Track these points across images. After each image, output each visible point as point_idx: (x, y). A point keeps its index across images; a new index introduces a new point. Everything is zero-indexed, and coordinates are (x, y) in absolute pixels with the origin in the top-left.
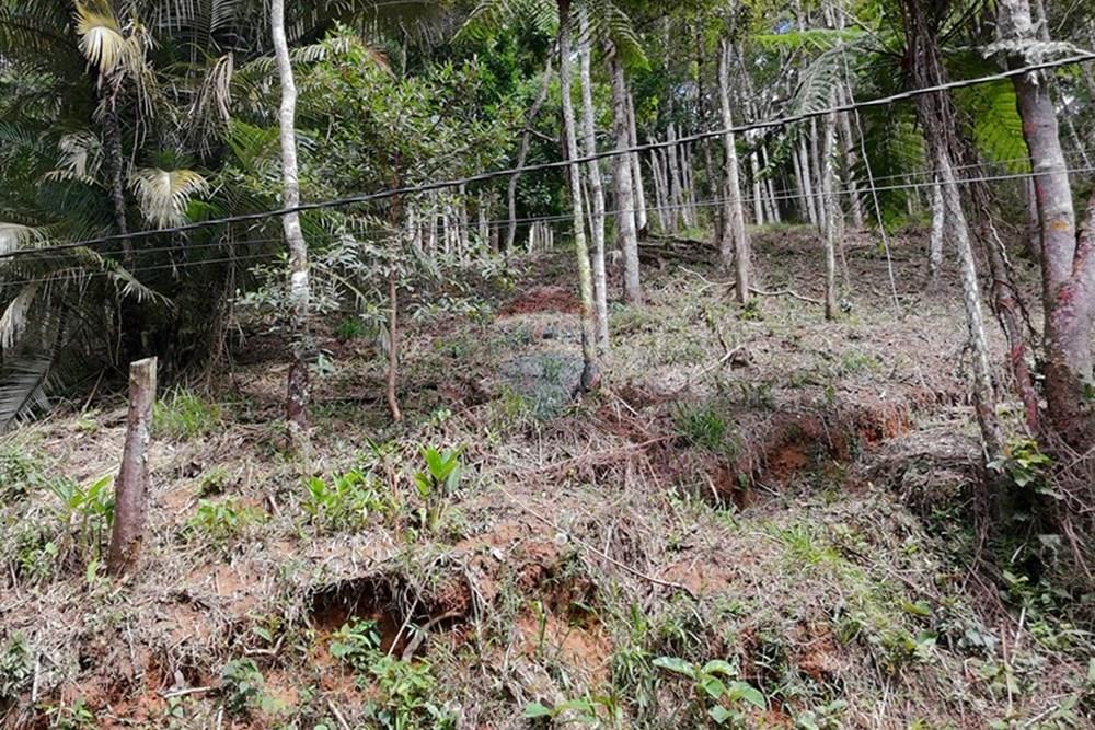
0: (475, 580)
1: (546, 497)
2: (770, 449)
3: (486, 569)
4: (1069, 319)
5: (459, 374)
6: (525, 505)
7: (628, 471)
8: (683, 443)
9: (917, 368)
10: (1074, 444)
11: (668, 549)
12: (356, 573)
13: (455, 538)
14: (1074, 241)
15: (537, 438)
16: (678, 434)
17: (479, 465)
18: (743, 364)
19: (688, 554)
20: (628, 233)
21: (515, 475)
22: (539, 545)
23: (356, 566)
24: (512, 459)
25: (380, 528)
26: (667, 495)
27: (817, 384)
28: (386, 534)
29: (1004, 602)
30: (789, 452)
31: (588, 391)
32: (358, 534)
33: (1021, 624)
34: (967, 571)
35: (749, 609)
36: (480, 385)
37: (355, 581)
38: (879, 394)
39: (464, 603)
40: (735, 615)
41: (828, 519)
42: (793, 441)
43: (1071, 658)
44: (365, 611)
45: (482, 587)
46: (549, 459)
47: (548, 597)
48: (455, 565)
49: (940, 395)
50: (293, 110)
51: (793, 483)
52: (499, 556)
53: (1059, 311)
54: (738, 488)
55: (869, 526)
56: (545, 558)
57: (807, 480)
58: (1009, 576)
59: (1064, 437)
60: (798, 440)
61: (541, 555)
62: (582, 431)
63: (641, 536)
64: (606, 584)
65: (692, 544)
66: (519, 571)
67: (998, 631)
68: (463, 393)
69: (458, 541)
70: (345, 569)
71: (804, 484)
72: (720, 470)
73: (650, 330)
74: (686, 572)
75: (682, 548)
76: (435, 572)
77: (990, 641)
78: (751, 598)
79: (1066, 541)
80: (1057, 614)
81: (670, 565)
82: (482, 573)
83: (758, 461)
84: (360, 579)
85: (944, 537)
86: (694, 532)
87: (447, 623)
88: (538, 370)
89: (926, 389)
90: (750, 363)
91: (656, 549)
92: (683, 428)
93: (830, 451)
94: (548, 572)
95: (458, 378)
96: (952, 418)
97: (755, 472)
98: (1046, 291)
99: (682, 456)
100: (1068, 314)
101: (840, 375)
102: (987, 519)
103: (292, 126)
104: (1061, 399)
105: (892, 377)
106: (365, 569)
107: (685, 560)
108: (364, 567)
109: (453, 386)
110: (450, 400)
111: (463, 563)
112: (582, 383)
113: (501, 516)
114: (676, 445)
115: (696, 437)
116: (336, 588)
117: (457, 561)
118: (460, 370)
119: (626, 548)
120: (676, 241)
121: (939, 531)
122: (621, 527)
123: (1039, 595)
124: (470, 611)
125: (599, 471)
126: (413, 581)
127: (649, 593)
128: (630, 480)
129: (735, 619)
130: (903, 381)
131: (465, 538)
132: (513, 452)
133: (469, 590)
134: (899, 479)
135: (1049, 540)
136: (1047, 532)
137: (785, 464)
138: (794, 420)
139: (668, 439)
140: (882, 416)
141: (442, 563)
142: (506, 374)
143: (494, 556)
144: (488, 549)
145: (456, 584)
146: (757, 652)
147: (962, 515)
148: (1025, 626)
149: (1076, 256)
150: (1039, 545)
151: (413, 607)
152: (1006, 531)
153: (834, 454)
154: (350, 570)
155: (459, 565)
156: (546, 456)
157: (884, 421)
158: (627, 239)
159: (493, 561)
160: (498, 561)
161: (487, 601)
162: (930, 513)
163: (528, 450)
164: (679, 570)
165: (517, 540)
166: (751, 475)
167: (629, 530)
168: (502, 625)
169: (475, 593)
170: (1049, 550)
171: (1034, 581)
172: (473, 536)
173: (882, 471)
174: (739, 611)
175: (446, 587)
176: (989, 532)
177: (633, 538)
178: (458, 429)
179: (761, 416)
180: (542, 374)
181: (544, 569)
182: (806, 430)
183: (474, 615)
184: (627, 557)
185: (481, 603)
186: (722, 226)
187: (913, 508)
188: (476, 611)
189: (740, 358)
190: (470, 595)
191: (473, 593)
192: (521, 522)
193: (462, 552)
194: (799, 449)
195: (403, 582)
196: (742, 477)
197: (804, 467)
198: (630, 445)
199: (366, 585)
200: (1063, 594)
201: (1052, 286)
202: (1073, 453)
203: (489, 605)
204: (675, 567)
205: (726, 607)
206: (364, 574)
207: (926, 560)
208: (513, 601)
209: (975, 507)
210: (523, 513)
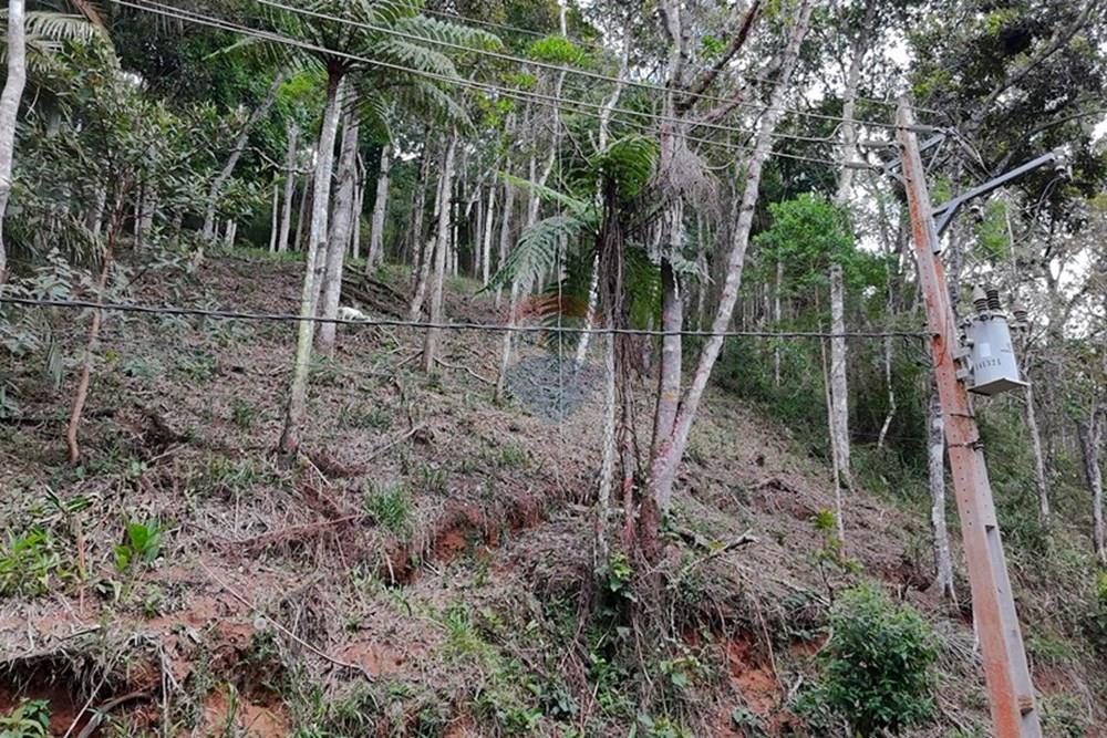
0: (168, 662)
1: (243, 573)
2: (439, 531)
3: (181, 650)
4: (663, 467)
5: (140, 402)
6: (223, 582)
7: (320, 546)
8: (370, 522)
9: (555, 467)
10: (649, 559)
11: (348, 628)
12: (32, 650)
13: (150, 614)
14: (675, 409)
15: (234, 503)
16: (366, 514)
17: (177, 532)
18: (424, 441)
19: (367, 635)
20: (334, 278)
21: (211, 545)
22: (235, 625)
23: (32, 642)
24: (208, 524)
25: (61, 596)
26: (352, 573)
27: (482, 472)
28: (68, 606)
29: (586, 676)
30: (453, 535)
31: (285, 453)
32: (34, 603)
33: (594, 695)
34: (567, 650)
35: (414, 691)
36: (163, 420)
37: (31, 659)
38: (527, 489)
39: (152, 684)
40: (402, 696)
41: (477, 602)
42: (458, 525)
43: (620, 722)
44: (36, 691)
45: (174, 669)
46: (244, 527)
47: (237, 677)
48: (149, 645)
49: (567, 493)
50: (18, 100)
51: (452, 564)
52: (195, 636)
53: (658, 459)
54: (409, 567)
55: (506, 609)
56: (240, 640)
57: (463, 562)
58: (593, 657)
59: (645, 553)
60: (462, 526)
61: (236, 636)
62: (280, 502)
63: (326, 615)
64: (293, 665)
65: (371, 625)
66: (215, 652)
67: (579, 700)
68: (143, 426)
69: (153, 617)
70: (19, 645)
71: (461, 565)
72: (398, 551)
73: (342, 385)
74: (363, 653)
75: (360, 628)
76: (127, 652)
77: (573, 709)
78: (417, 682)
79: (633, 633)
80: (617, 687)
81: (349, 645)
82: (176, 654)
83: (429, 543)
84: (38, 657)
85: (555, 622)
86: (373, 614)
87: (130, 704)
88: (227, 412)
89: (559, 487)
90: (431, 442)
91: (337, 627)
92: (372, 508)
93: (484, 537)
94: (241, 654)
95: (137, 406)
96: (573, 515)
97: (424, 552)
98: (653, 442)
99: (367, 534)
100: (664, 463)
101: (500, 465)
102: (586, 610)
103: (14, 119)
104: (648, 524)
105: (538, 472)
106: (43, 646)
107: (363, 640)
108: (42, 642)
109: (131, 416)
110: (127, 433)
111: (159, 644)
112: (281, 445)
113: (199, 593)
114: (363, 523)
115: (382, 518)
116: (7, 667)
117: (153, 642)
118: (139, 396)
119: (311, 625)
120: (370, 282)
121: (553, 616)
122: (309, 604)
123: (610, 672)
124: (158, 692)
125: (293, 544)
126: (101, 660)
127: (327, 671)
128: (321, 556)
129: (401, 700)
130: (545, 478)
131: (160, 615)
132: (209, 516)
133: (160, 671)
134: (531, 569)
135: (623, 631)
136: (622, 625)
137: (448, 546)
138: (462, 508)
139: (358, 516)
140: (526, 509)
141: (136, 643)
142: (194, 412)
143: (189, 636)
144: (184, 629)
145: (147, 665)
146: (415, 730)
147: (571, 605)
148: (597, 696)
149: (676, 421)
150: (616, 635)
151: (98, 689)
152: (598, 622)
153: (487, 539)
154: (25, 645)
155: (154, 646)
156: (242, 523)
157: (526, 513)
158: (331, 284)
159: (188, 641)
160: (194, 641)
161: (178, 682)
162: (549, 600)
163: (224, 515)
164: (356, 650)
165: (214, 620)
166: (421, 556)
167: (316, 608)
168: (191, 707)
169: (167, 675)
170: (621, 639)
171: (609, 661)
172: (167, 613)
173: (520, 560)
174: (407, 694)
175: (135, 667)
176: (586, 620)
177: (319, 615)
178: (152, 485)
179: (437, 501)
180: (231, 417)
181: (237, 650)
182: (470, 518)
183: (161, 697)
184: (311, 635)
185: (171, 683)
186: (417, 284)
187: (538, 595)
188: (164, 693)
189: (423, 436)
190: (161, 676)
191: (164, 675)
192: (218, 600)
193: (157, 631)
194: (462, 533)
195: (90, 663)
196: (414, 558)
197: (463, 549)
198: (322, 520)
199: (44, 664)
200: (624, 672)
201: (658, 440)
202: (648, 566)
203: (180, 687)
204: (354, 647)
205: (396, 690)
206: (42, 651)
207: (541, 641)
208: (204, 683)
209: (581, 600)
210: (222, 591)
